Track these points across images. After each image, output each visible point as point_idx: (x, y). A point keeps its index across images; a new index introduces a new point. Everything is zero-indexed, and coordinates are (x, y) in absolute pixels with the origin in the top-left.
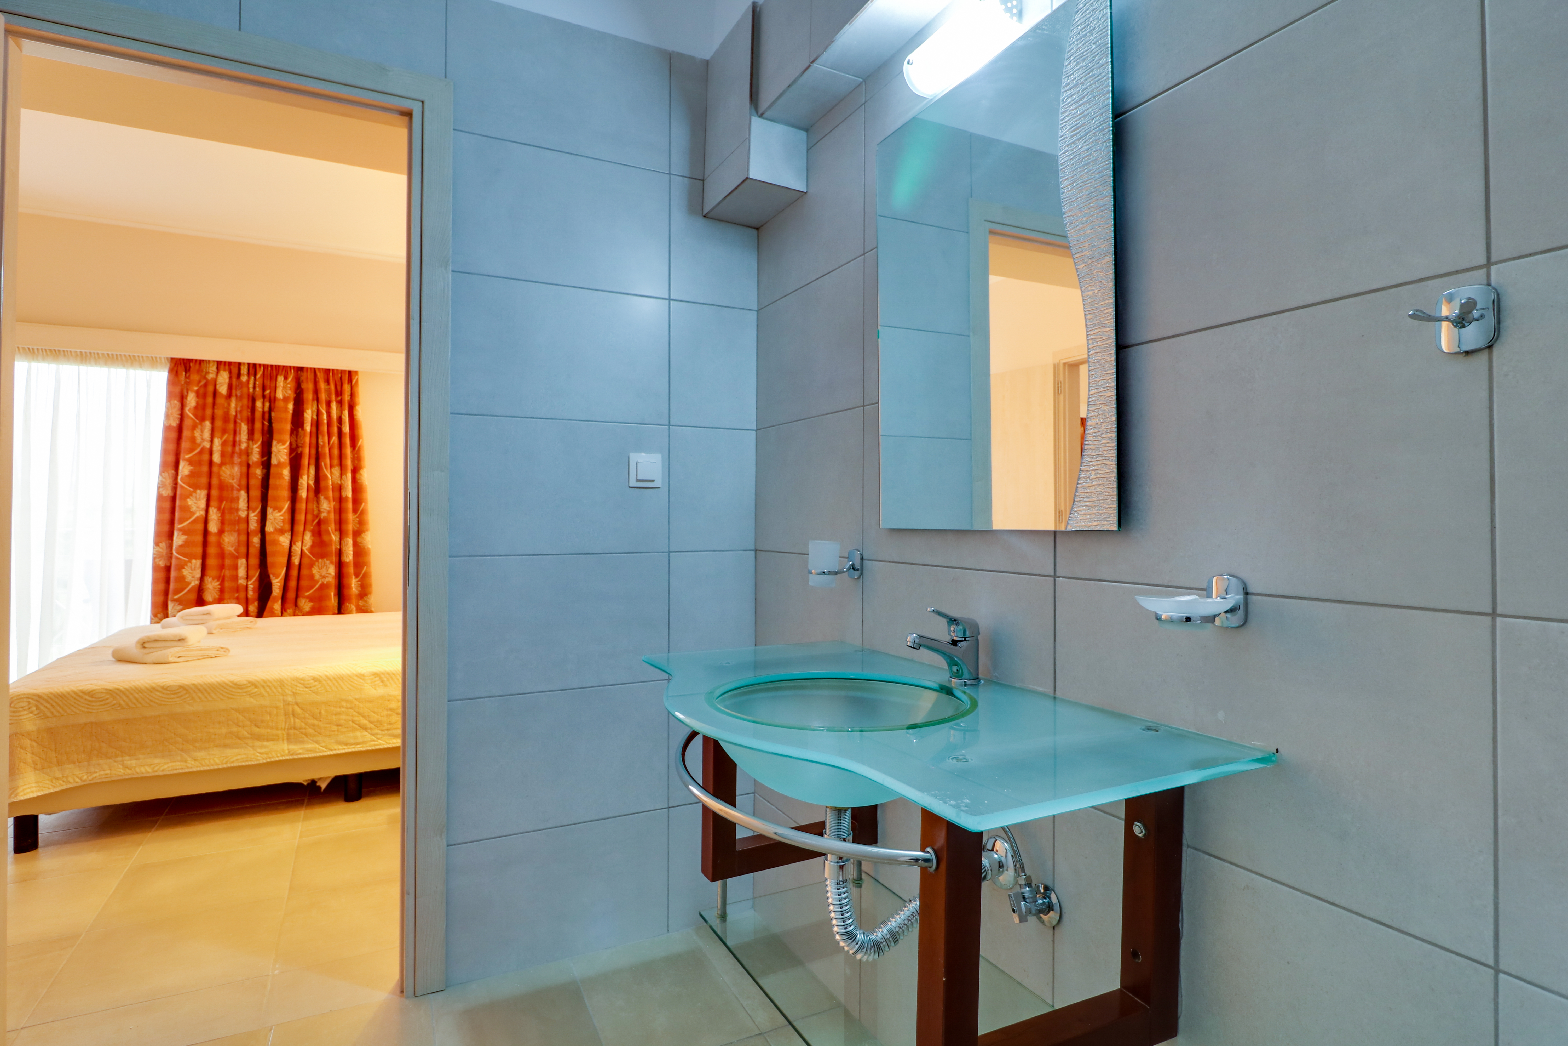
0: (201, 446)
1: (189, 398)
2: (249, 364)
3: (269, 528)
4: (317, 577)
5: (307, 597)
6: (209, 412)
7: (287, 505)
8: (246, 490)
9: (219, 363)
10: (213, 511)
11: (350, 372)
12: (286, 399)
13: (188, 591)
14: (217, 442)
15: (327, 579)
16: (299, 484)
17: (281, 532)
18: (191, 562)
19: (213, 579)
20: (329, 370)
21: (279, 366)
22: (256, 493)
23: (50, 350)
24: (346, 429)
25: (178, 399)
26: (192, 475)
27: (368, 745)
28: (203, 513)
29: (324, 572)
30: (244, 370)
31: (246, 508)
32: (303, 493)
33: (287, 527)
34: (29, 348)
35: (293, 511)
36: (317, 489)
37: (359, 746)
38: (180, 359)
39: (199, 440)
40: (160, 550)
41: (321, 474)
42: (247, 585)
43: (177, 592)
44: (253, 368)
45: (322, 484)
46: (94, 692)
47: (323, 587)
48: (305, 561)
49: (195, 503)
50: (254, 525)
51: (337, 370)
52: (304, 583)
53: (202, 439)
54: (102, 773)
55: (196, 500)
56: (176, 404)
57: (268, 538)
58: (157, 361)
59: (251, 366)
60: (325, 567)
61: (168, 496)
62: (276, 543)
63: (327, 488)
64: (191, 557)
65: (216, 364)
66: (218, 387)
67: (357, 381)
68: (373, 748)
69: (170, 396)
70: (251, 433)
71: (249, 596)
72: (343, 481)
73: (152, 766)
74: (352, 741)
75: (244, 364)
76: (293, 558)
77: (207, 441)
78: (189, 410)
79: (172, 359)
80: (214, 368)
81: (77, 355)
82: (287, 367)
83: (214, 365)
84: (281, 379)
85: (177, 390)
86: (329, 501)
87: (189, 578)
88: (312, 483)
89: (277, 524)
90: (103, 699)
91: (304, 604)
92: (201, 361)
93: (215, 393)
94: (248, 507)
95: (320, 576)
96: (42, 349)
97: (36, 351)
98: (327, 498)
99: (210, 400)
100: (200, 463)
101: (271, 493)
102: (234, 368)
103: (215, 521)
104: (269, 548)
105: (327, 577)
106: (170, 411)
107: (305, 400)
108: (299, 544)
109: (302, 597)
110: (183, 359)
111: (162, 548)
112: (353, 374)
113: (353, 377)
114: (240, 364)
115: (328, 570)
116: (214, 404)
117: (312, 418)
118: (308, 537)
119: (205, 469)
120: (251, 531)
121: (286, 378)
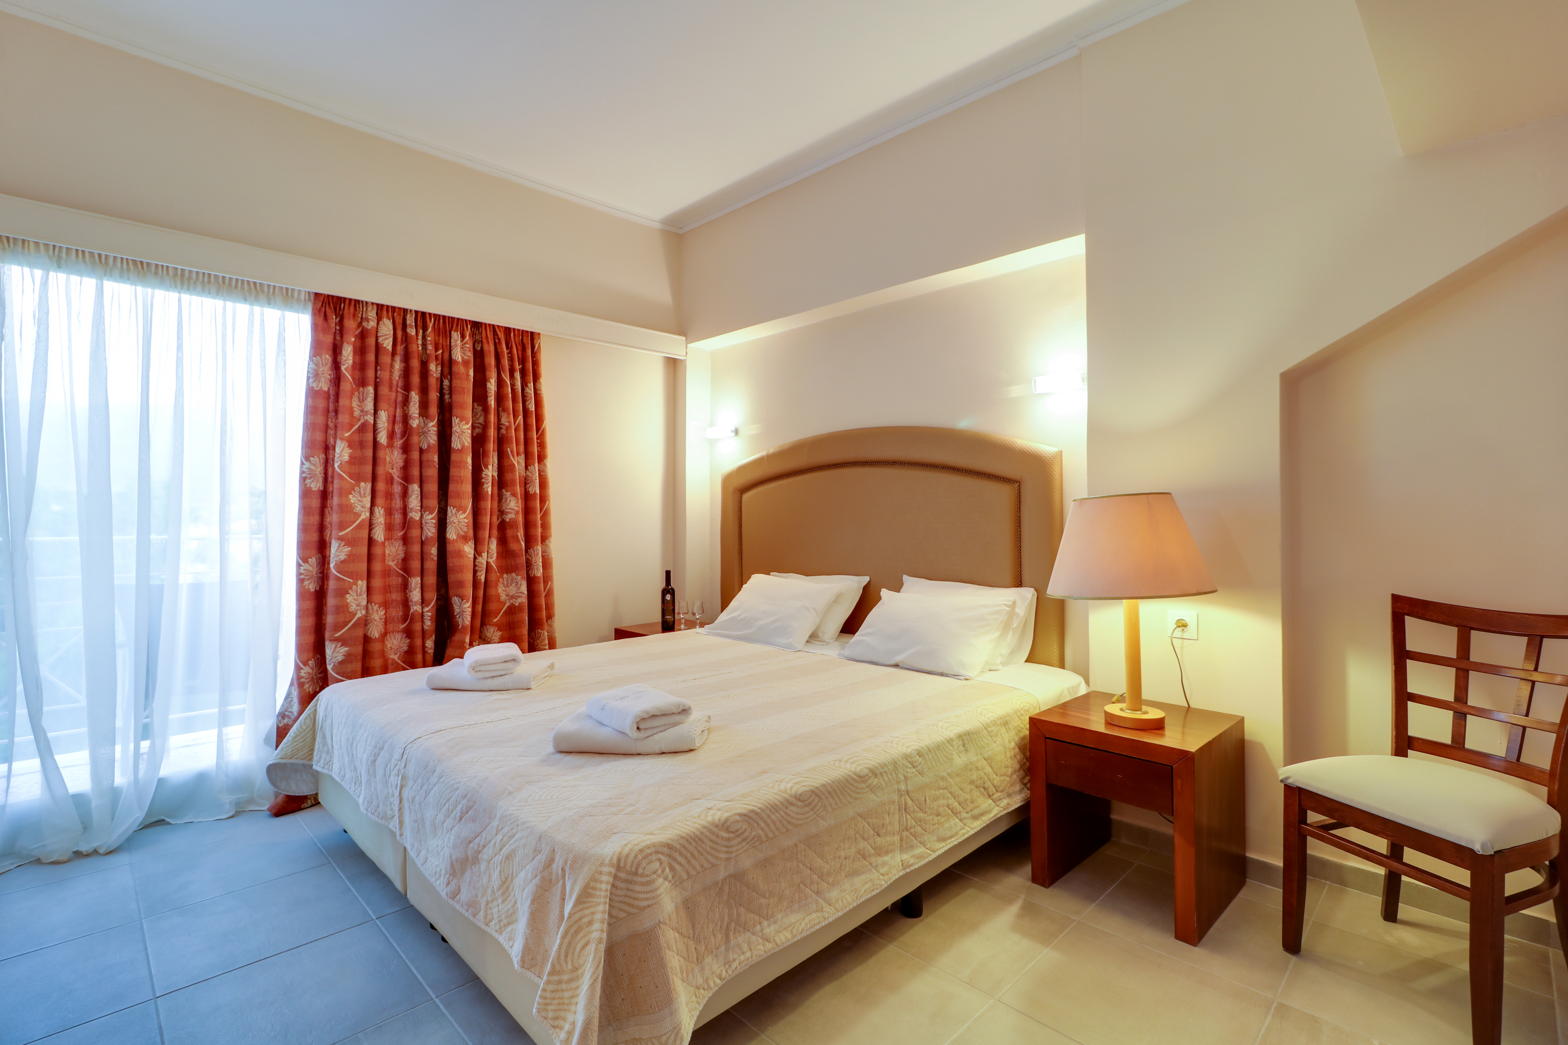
0: (362, 421)
1: (344, 353)
2: (416, 312)
3: (451, 534)
4: (503, 597)
5: (495, 625)
6: (370, 374)
7: (469, 504)
8: (419, 484)
9: (380, 307)
10: (379, 512)
11: (532, 333)
12: (465, 363)
13: (352, 625)
14: (383, 416)
15: (519, 600)
16: (483, 476)
17: (465, 539)
18: (356, 585)
19: (380, 607)
20: (509, 329)
21: (453, 318)
22: (433, 487)
23: (134, 261)
24: (532, 407)
25: (330, 352)
26: (353, 460)
27: (959, 836)
28: (368, 514)
29: (512, 590)
30: (410, 320)
31: (420, 508)
32: (488, 488)
33: (471, 533)
34: (100, 255)
35: (476, 513)
36: (502, 483)
37: (953, 839)
38: (328, 296)
39: (357, 413)
40: (310, 568)
41: (506, 463)
42: (423, 612)
43: (337, 627)
44: (422, 317)
45: (508, 476)
46: (729, 823)
47: (512, 610)
48: (493, 577)
49: (359, 501)
50: (431, 531)
51: (519, 330)
52: (493, 606)
53: (362, 411)
54: (742, 958)
55: (361, 497)
56: (328, 360)
57: (450, 548)
58: (292, 296)
59: (419, 315)
60: (514, 585)
61: (318, 490)
62: (460, 554)
63: (513, 482)
64: (355, 576)
65: (375, 307)
66: (380, 340)
67: (539, 347)
68: (963, 838)
69: (317, 347)
70: (424, 406)
71: (426, 627)
72: (531, 473)
73: (790, 929)
74: (949, 834)
75: (411, 311)
76: (479, 574)
77: (370, 415)
78: (346, 369)
79: (316, 294)
80: (372, 314)
81: (175, 275)
82: (462, 320)
83: (372, 309)
84: (456, 336)
85: (329, 339)
86: (518, 499)
87: (353, 607)
88: (496, 474)
89: (461, 528)
90: (740, 831)
91: (493, 634)
92: (357, 302)
93: (378, 347)
94: (422, 507)
95: (507, 595)
96: (122, 259)
97: (111, 260)
98: (514, 495)
99: (371, 357)
100: (362, 445)
101: (452, 487)
102: (397, 314)
103: (382, 526)
104: (451, 562)
105: (520, 597)
106: (321, 369)
107: (486, 366)
108: (485, 555)
109: (490, 625)
110: (333, 297)
111: (311, 566)
112: (536, 337)
113: (535, 341)
114: (405, 311)
115: (519, 589)
116: (377, 363)
117: (495, 391)
118: (494, 546)
119: (369, 453)
120: (427, 538)
121: (463, 337)
